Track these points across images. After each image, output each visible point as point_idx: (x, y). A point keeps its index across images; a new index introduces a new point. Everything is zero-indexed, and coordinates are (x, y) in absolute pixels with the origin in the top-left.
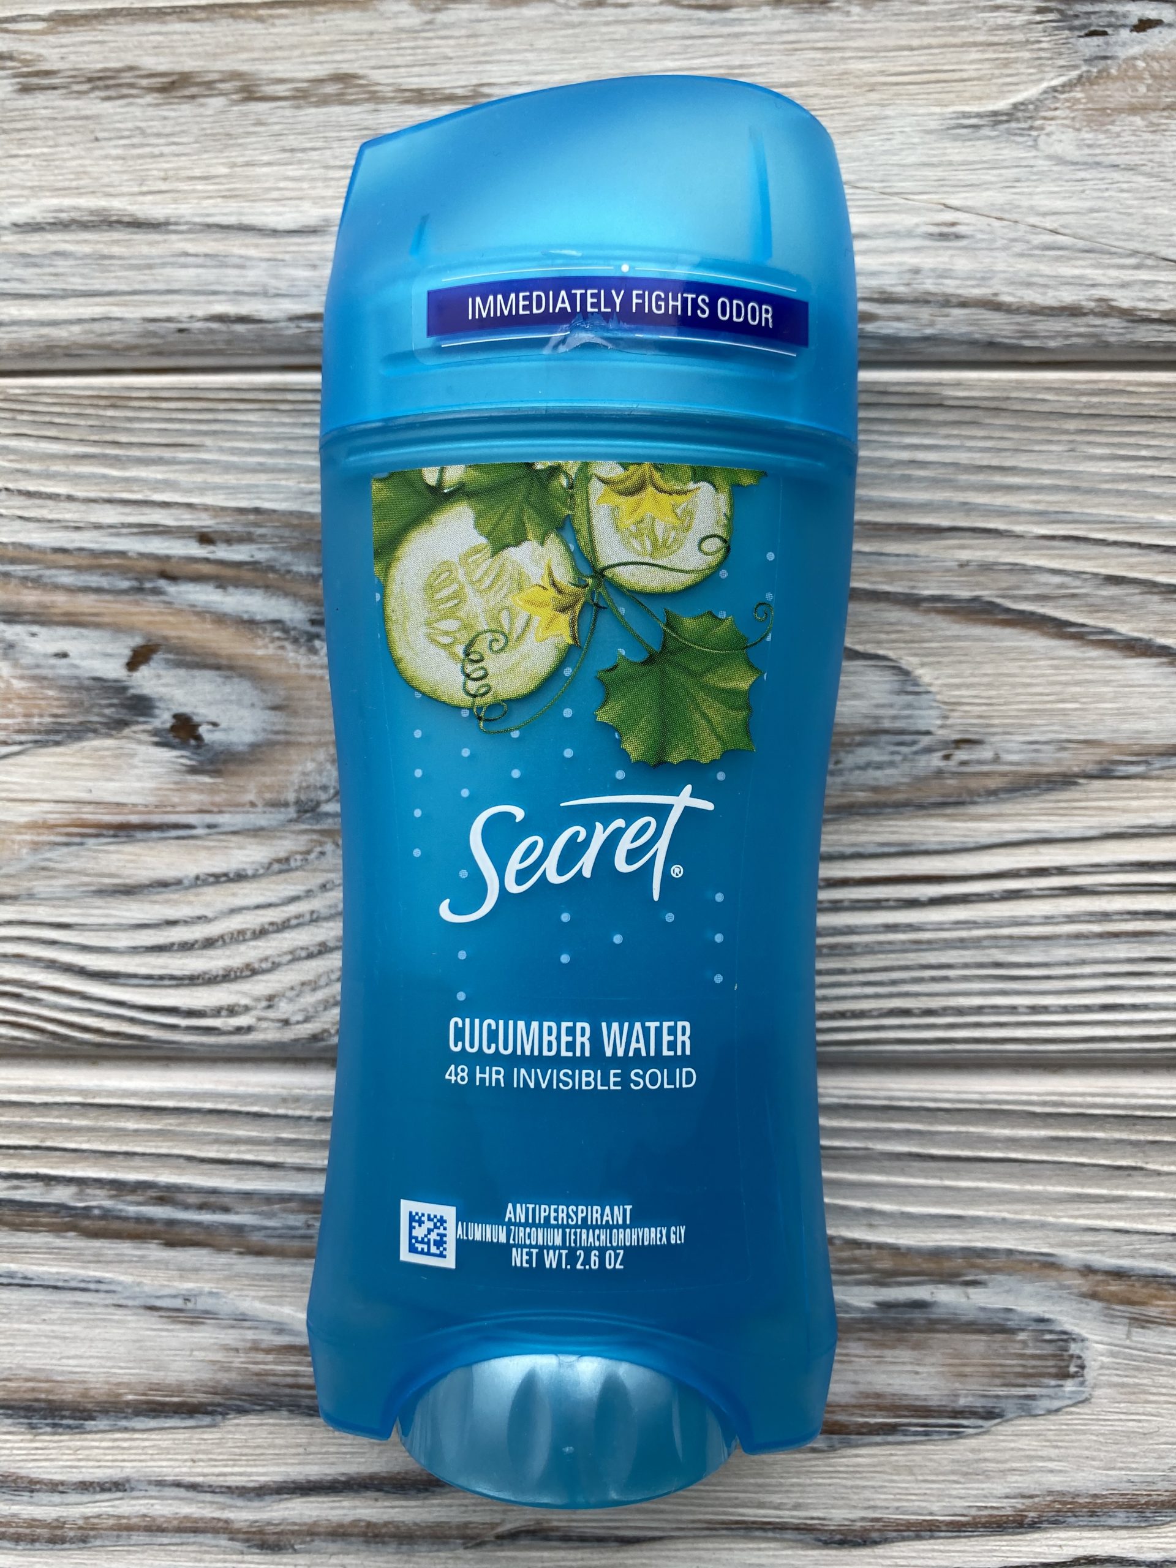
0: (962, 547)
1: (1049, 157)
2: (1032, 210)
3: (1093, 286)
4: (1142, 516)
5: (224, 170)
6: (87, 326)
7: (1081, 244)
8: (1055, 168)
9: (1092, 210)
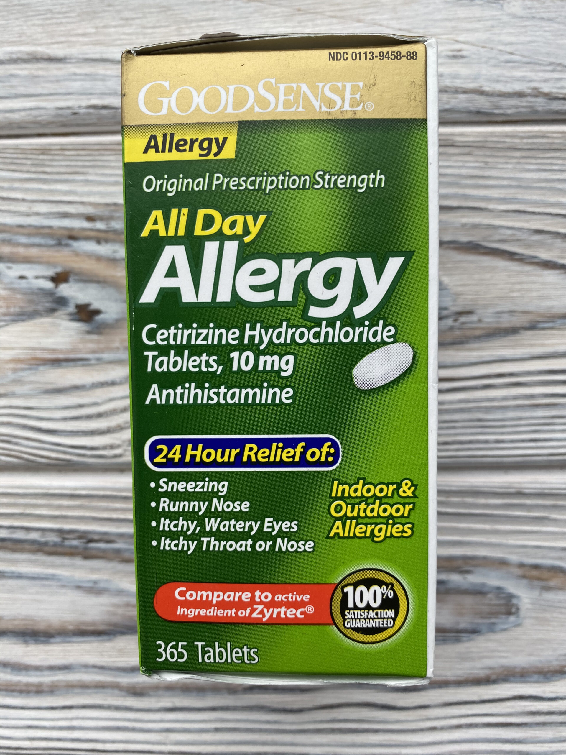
0: (463, 216)
1: (509, 15)
2: (501, 43)
3: (531, 81)
4: (553, 199)
5: (93, 31)
6: (28, 112)
7: (525, 60)
8: (513, 20)
9: (531, 42)
